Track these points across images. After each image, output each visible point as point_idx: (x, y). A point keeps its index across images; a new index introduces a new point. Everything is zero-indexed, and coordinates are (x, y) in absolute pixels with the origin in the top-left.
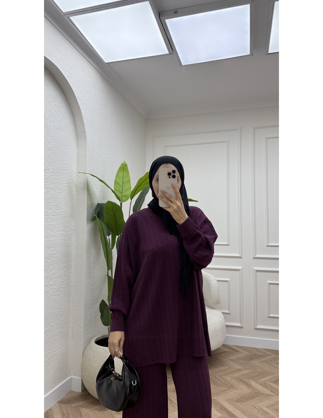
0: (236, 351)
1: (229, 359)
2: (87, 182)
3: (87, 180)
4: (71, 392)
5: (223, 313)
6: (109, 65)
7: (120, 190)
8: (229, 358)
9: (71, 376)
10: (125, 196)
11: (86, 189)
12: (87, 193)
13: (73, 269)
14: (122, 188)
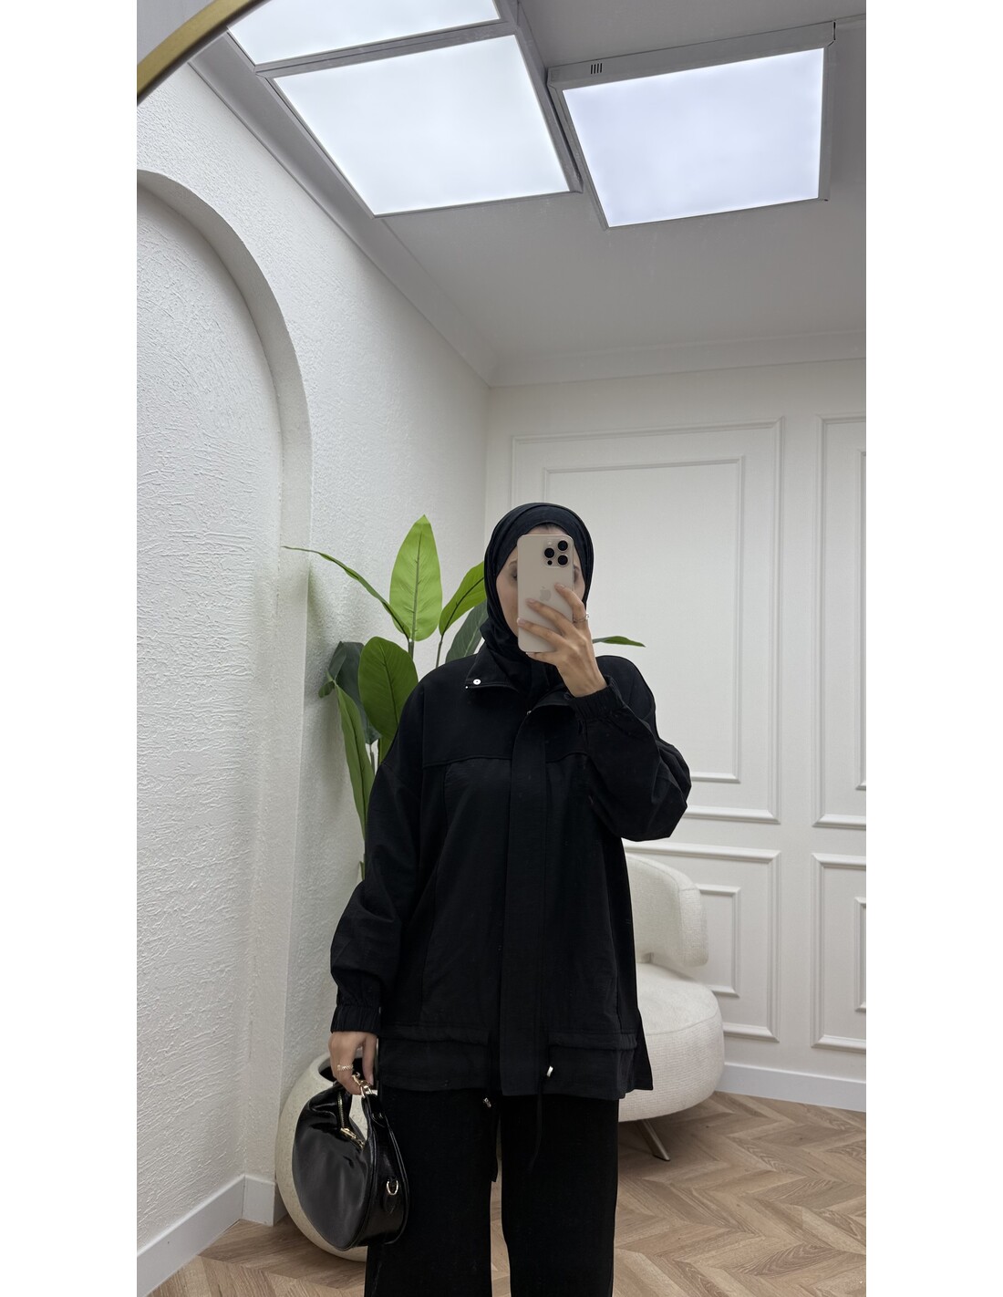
0: (756, 1114)
1: (734, 1140)
2: (310, 577)
3: (310, 572)
4: (242, 1223)
5: (716, 994)
6: (383, 221)
7: (406, 604)
8: (731, 1135)
9: (242, 1172)
10: (423, 622)
11: (306, 598)
12: (309, 611)
13: (257, 842)
14: (416, 597)
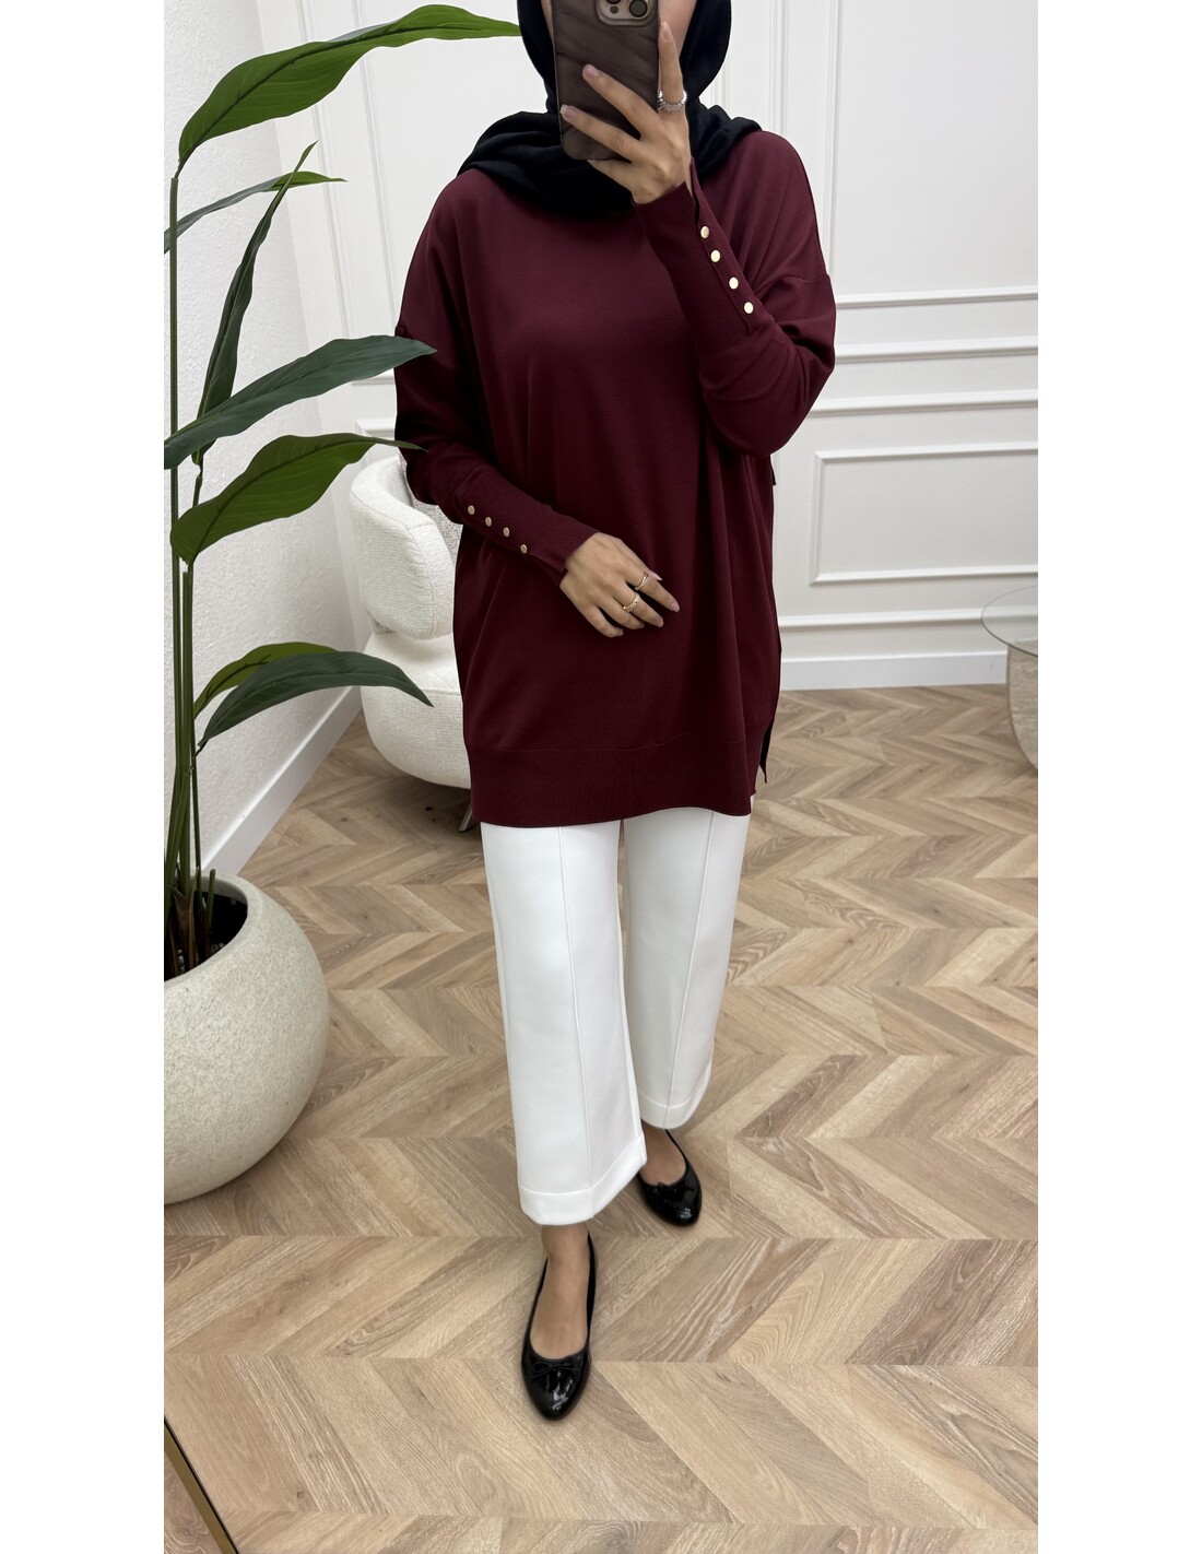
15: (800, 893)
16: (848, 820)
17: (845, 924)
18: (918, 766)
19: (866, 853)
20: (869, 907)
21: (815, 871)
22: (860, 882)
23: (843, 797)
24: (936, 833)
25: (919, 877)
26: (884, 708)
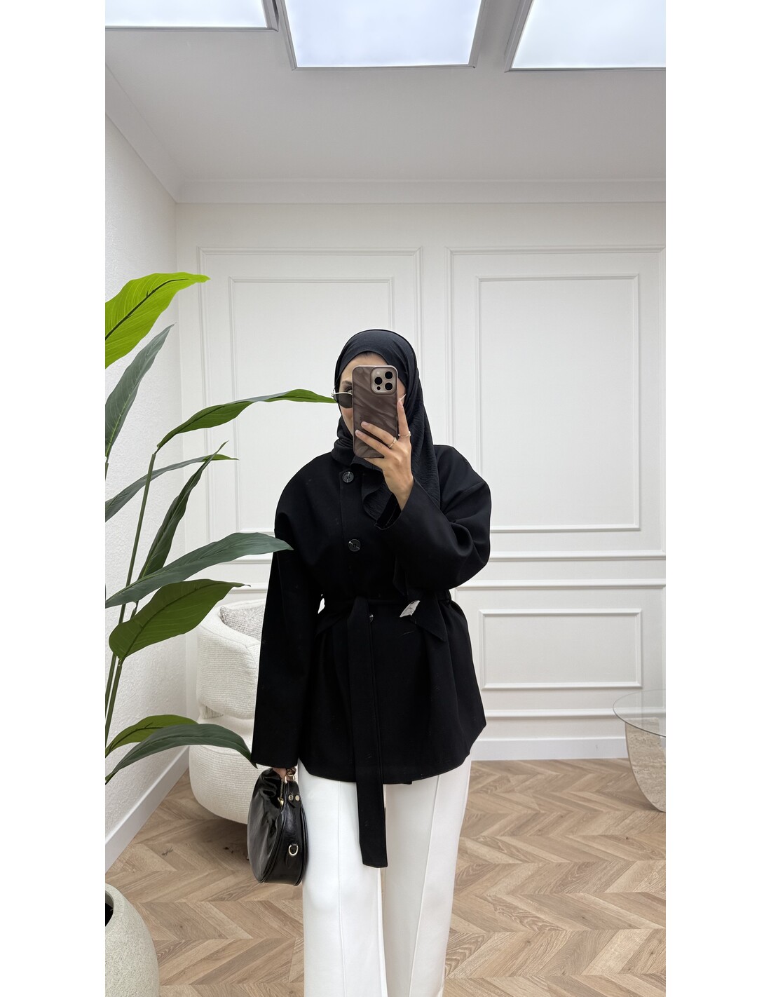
15: (492, 906)
16: (518, 851)
17: (524, 928)
18: (559, 813)
19: (532, 875)
20: (538, 915)
21: (500, 889)
22: (531, 897)
23: (514, 835)
24: (576, 861)
25: (569, 892)
26: (535, 774)
